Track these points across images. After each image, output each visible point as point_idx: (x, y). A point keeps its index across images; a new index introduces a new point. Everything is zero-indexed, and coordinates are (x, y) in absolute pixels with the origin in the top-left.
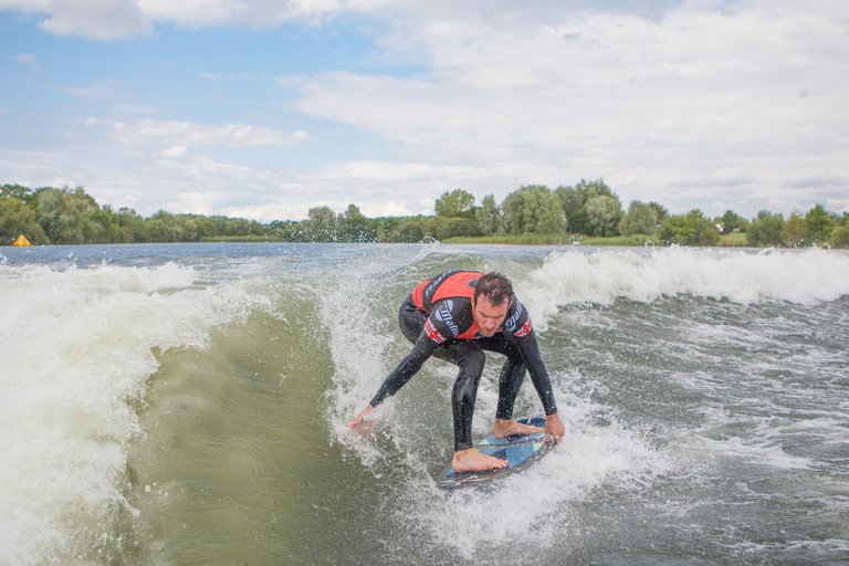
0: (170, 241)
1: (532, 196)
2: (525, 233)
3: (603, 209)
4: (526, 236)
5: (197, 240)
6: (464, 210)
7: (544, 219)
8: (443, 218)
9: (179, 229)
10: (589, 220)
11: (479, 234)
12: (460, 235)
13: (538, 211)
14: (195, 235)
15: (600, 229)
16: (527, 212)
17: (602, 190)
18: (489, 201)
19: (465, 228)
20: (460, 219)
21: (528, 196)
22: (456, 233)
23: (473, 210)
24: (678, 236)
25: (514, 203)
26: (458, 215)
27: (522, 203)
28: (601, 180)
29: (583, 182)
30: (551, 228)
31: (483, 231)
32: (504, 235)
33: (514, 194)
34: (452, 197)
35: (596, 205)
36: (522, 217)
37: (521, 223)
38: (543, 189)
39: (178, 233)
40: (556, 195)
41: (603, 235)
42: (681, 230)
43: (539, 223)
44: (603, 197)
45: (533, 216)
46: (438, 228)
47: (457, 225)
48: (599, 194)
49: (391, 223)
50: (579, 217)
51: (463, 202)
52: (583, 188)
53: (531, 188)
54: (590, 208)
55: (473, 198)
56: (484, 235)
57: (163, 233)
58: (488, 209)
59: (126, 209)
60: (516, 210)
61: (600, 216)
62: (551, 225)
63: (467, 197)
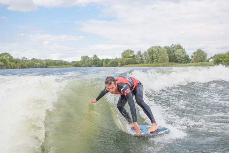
0: (35, 68)
1: (156, 50)
2: (154, 63)
3: (181, 54)
4: (154, 64)
5: (46, 67)
6: (131, 56)
7: (161, 57)
8: (124, 58)
9: (39, 64)
10: (176, 58)
11: (136, 63)
12: (130, 64)
13: (158, 55)
14: (45, 66)
15: (180, 61)
16: (154, 55)
17: (179, 47)
18: (139, 52)
19: (132, 62)
20: (130, 58)
21: (155, 50)
22: (129, 63)
23: (134, 56)
24: (223, 62)
25: (150, 52)
26: (129, 57)
27: (153, 52)
28: (179, 44)
29: (173, 45)
30: (164, 61)
31: (138, 62)
32: (146, 64)
33: (150, 49)
34: (127, 52)
35: (178, 52)
36: (153, 57)
37: (152, 59)
38: (159, 47)
39: (39, 65)
40: (165, 49)
41: (181, 63)
42: (224, 59)
43: (159, 59)
44: (180, 49)
45: (157, 57)
46: (123, 62)
47: (129, 60)
48: (179, 49)
49: (107, 61)
50: (172, 56)
51: (130, 53)
52: (173, 47)
53: (155, 47)
54: (176, 54)
55: (134, 52)
56: (138, 64)
57: (32, 65)
58: (139, 55)
59: (24, 58)
60: (150, 55)
61: (180, 56)
62: (163, 59)
63: (132, 52)
